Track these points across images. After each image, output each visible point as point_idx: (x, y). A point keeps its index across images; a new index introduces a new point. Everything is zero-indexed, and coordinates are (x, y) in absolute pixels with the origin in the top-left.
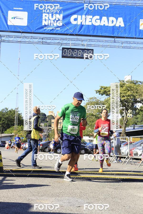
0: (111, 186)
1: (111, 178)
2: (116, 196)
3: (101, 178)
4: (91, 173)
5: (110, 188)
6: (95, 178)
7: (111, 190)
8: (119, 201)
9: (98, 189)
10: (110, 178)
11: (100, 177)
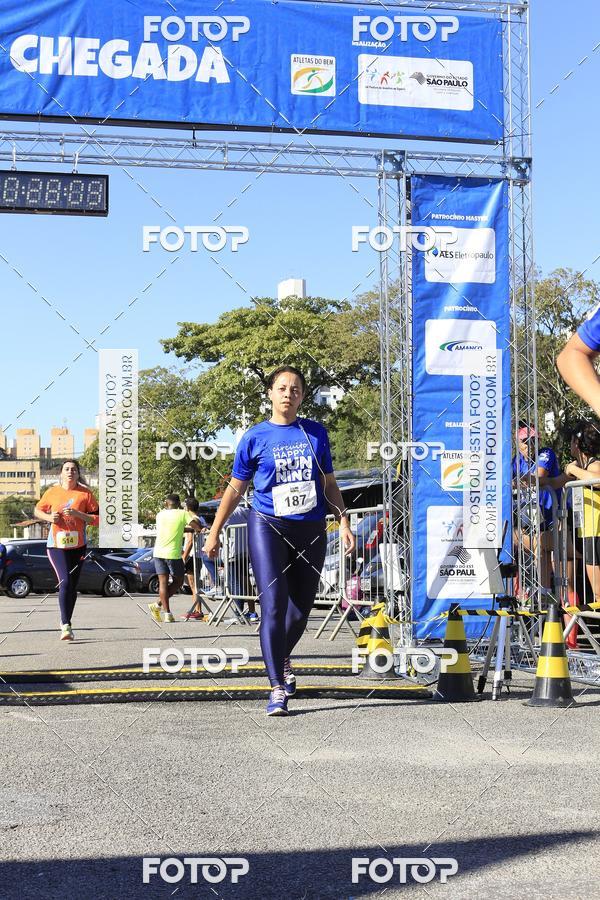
0: (176, 728)
1: (188, 692)
2: (187, 767)
3: (148, 693)
4: (117, 674)
5: (171, 734)
6: (125, 694)
7: (176, 742)
8: (193, 789)
9: (122, 744)
10: (184, 692)
11: (143, 692)
